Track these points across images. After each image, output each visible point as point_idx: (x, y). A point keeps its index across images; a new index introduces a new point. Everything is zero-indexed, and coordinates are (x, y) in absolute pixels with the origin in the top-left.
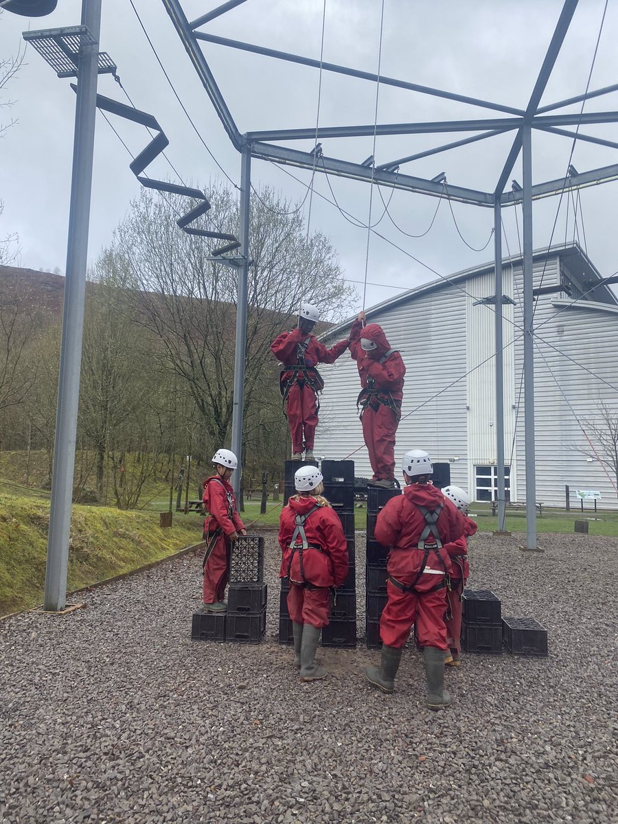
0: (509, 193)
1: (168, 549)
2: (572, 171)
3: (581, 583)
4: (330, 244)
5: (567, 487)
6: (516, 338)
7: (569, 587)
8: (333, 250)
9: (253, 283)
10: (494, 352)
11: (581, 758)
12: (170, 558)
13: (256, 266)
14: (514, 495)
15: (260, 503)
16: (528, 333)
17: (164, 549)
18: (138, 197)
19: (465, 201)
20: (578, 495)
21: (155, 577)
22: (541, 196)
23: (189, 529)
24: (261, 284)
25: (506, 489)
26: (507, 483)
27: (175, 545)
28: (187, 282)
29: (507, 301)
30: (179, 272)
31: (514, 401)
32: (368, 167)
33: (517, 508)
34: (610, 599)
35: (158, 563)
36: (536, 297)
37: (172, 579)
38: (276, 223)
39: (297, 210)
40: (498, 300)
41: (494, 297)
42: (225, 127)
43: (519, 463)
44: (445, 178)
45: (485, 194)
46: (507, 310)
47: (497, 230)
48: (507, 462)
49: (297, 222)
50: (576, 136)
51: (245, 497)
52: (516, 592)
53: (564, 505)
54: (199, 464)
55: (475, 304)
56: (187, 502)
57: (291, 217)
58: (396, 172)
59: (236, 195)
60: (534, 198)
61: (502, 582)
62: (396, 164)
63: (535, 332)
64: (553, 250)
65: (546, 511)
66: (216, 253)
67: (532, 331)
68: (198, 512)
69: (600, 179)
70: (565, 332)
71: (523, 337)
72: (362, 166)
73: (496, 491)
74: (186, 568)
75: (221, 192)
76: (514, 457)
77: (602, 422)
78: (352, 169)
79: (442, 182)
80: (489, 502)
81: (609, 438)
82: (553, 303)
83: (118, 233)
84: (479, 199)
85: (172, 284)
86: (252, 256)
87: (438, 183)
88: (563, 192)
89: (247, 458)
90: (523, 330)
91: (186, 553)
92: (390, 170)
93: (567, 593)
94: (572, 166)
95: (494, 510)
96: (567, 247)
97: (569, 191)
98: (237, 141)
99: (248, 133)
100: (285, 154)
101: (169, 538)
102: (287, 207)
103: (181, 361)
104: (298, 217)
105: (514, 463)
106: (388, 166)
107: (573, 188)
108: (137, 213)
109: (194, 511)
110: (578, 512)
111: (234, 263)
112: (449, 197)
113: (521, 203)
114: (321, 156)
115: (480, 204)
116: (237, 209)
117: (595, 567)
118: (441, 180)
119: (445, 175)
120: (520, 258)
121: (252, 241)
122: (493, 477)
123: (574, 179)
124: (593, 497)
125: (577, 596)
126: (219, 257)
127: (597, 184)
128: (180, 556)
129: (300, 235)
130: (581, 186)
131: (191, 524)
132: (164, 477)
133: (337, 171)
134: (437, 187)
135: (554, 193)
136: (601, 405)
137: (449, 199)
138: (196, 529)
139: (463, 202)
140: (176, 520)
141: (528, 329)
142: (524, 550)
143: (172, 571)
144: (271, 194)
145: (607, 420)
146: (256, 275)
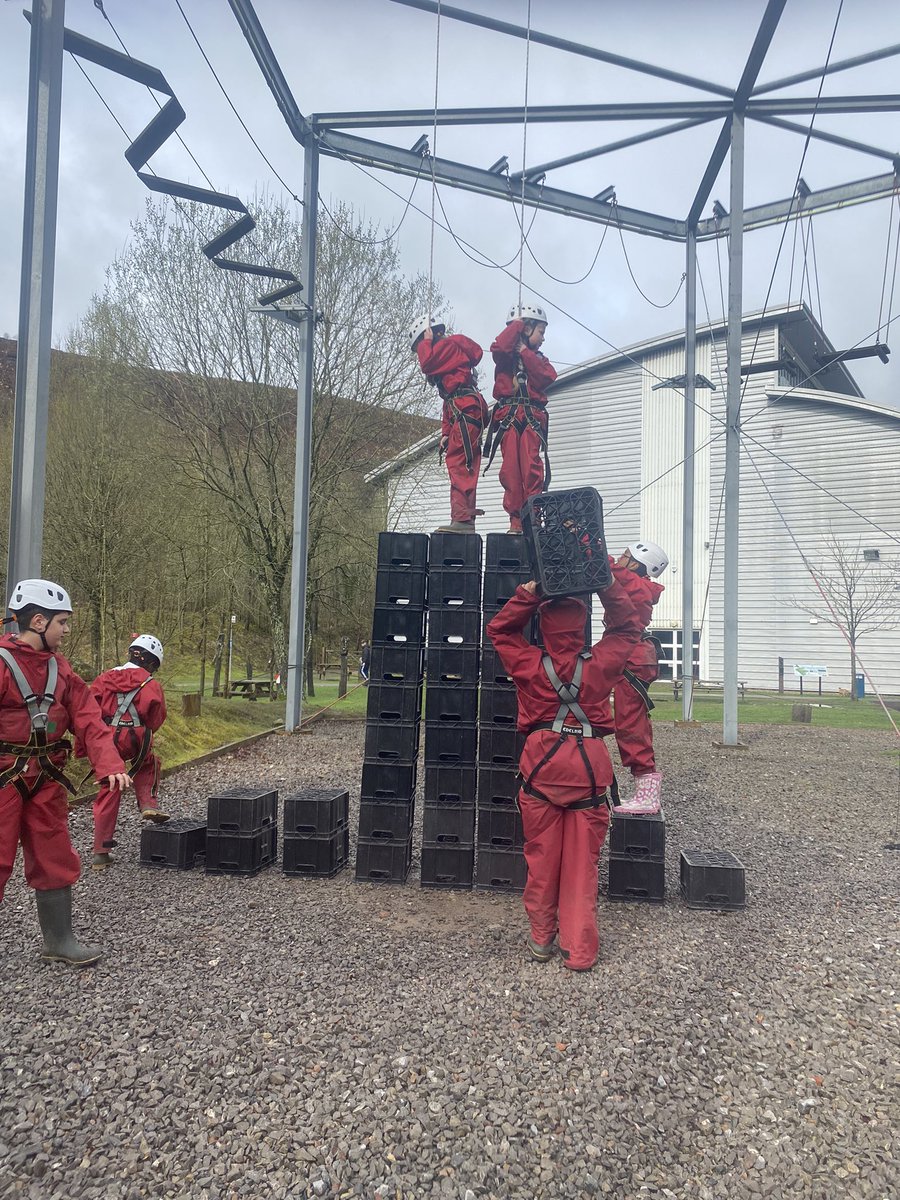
0: (709, 220)
1: (194, 748)
2: (803, 189)
3: (801, 792)
4: (441, 293)
5: (781, 660)
6: (714, 436)
7: (784, 799)
8: (445, 301)
9: (323, 351)
10: (681, 457)
11: (804, 1047)
12: (198, 762)
13: (328, 323)
14: (704, 672)
15: (337, 685)
16: (733, 427)
17: (186, 747)
18: (143, 217)
19: (644, 231)
20: (796, 672)
21: (172, 788)
22: (755, 225)
23: (227, 719)
24: (334, 352)
25: (694, 663)
26: (696, 655)
27: (206, 742)
28: (221, 348)
29: (702, 382)
30: (211, 334)
31: (708, 534)
32: (498, 175)
33: (710, 690)
34: (842, 813)
35: (178, 769)
36: (744, 377)
37: (197, 791)
38: (358, 259)
39: (388, 239)
40: (689, 382)
41: (683, 377)
42: (280, 105)
43: (714, 625)
44: (614, 195)
45: (673, 221)
46: (702, 395)
47: (690, 276)
48: (696, 625)
49: (390, 257)
50: (810, 132)
51: (315, 676)
52: (708, 806)
53: (776, 685)
54: (247, 628)
55: (655, 388)
56: (227, 681)
57: (378, 248)
58: (540, 183)
59: (296, 214)
60: (745, 228)
61: (688, 791)
62: (540, 171)
63: (743, 427)
64: (770, 314)
65: (751, 693)
66: (265, 301)
67: (738, 427)
68: (245, 696)
69: (844, 201)
70: (784, 437)
71: (725, 435)
72: (489, 173)
73: (679, 666)
74: (221, 775)
75: (273, 210)
76: (707, 617)
77: (833, 566)
78: (475, 177)
79: (609, 201)
80: (669, 681)
81: (842, 589)
82: (768, 392)
83: (114, 273)
84: (664, 229)
85: (199, 350)
86: (321, 307)
87: (604, 203)
88: (788, 220)
89: (319, 619)
90: (725, 425)
91: (223, 753)
92: (531, 181)
93: (781, 806)
94: (802, 180)
95: (676, 692)
96: (791, 310)
97: (797, 218)
98: (297, 128)
99: (314, 114)
100: (371, 151)
101: (196, 732)
102: (373, 233)
103: (214, 470)
104: (390, 248)
105: (707, 625)
106: (531, 173)
107: (804, 213)
108: (142, 241)
109: (240, 695)
110: (795, 695)
111: (293, 317)
112: (620, 224)
113: (727, 235)
114: (427, 156)
115: (666, 235)
116: (297, 237)
117: (820, 770)
118: (609, 198)
119: (615, 190)
120: (723, 325)
121: (322, 285)
122: (675, 646)
123: (804, 200)
124: (817, 675)
125: (795, 811)
126: (270, 307)
127: (839, 208)
128: (211, 758)
129: (395, 277)
130: (814, 211)
131: (230, 712)
132: (195, 647)
133: (452, 179)
134: (604, 209)
135: (774, 221)
136: (833, 543)
137: (620, 227)
138: (237, 718)
139: (641, 232)
140: (207, 706)
141: (733, 422)
142: (719, 747)
143: (198, 780)
144: (350, 215)
145: (841, 563)
146: (328, 338)
